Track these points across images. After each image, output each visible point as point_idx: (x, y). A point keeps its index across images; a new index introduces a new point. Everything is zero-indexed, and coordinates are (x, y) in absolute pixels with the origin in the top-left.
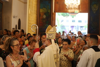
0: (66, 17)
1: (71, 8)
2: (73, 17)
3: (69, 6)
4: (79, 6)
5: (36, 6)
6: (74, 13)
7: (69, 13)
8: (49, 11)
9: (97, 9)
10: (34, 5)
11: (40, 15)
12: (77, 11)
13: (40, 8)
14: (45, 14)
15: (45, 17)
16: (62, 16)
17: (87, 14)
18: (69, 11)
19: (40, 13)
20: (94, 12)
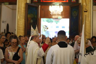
0: (50, 23)
1: (55, 15)
2: (57, 23)
3: (53, 12)
4: (62, 12)
5: (24, 12)
6: (57, 19)
7: (53, 19)
8: (36, 17)
9: (76, 15)
10: (22, 11)
11: (28, 20)
12: (60, 17)
13: (28, 14)
14: (32, 19)
15: (32, 21)
16: (47, 22)
17: (69, 19)
18: (53, 17)
19: (27, 18)
20: (75, 18)
